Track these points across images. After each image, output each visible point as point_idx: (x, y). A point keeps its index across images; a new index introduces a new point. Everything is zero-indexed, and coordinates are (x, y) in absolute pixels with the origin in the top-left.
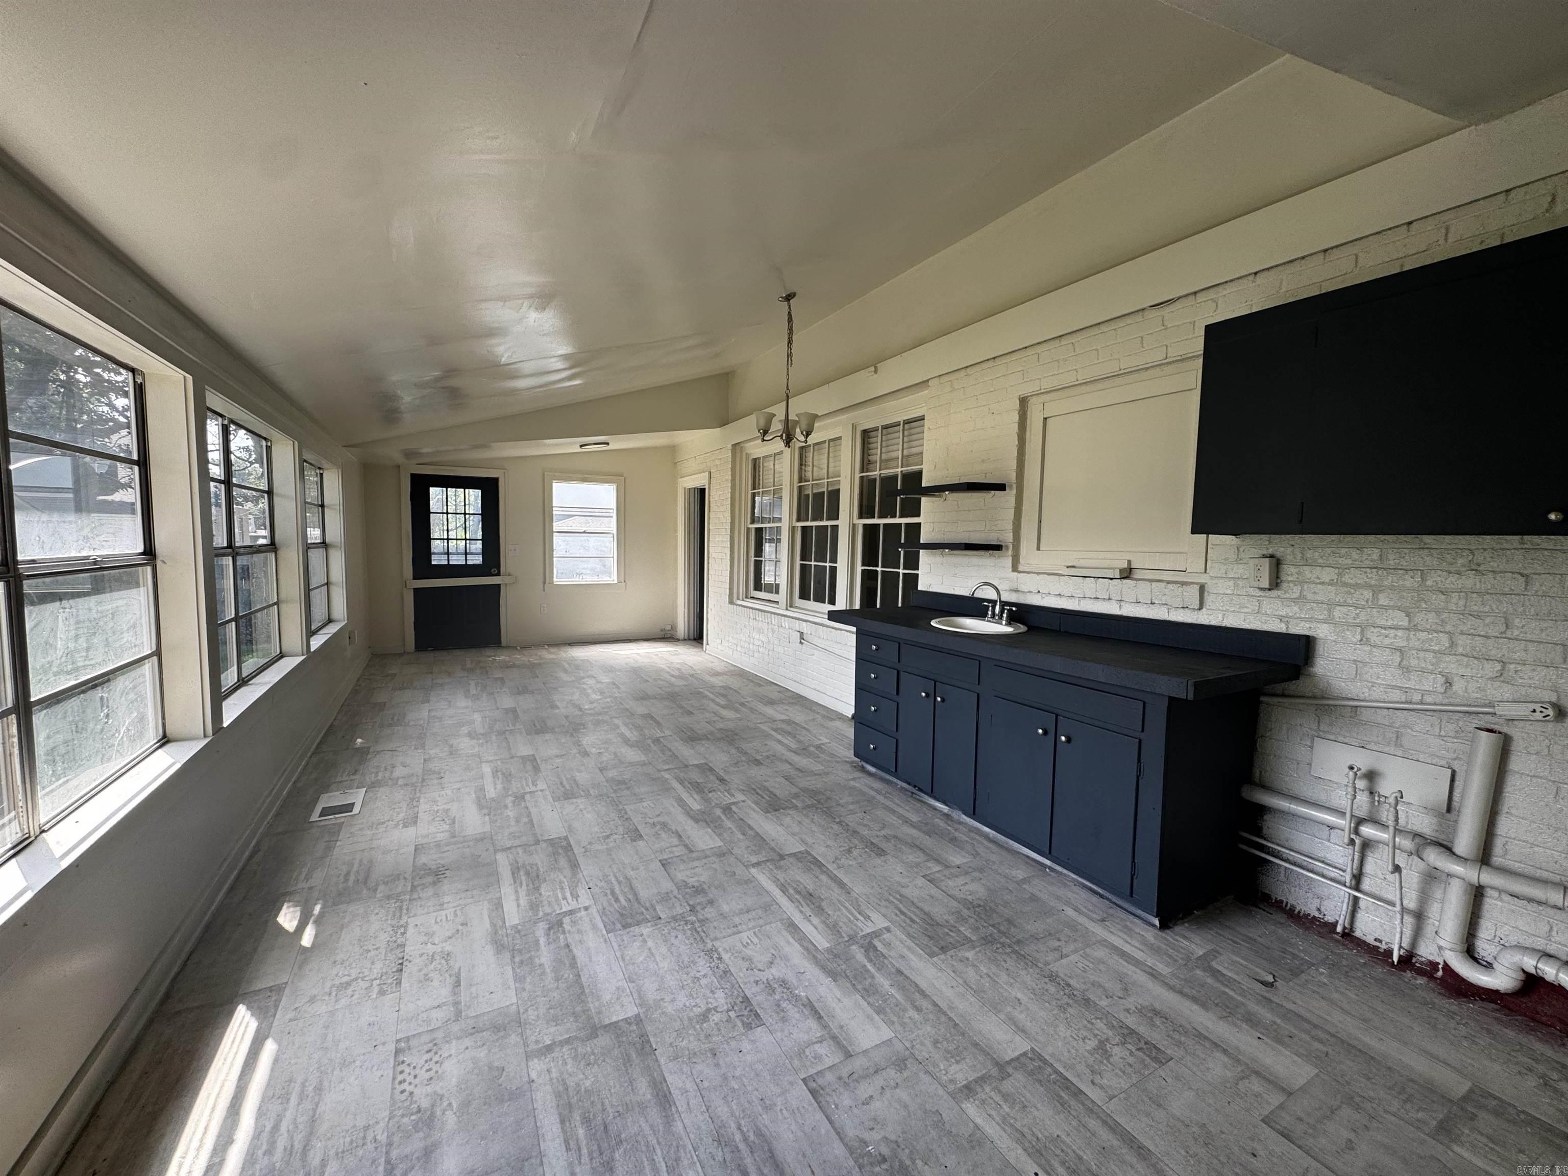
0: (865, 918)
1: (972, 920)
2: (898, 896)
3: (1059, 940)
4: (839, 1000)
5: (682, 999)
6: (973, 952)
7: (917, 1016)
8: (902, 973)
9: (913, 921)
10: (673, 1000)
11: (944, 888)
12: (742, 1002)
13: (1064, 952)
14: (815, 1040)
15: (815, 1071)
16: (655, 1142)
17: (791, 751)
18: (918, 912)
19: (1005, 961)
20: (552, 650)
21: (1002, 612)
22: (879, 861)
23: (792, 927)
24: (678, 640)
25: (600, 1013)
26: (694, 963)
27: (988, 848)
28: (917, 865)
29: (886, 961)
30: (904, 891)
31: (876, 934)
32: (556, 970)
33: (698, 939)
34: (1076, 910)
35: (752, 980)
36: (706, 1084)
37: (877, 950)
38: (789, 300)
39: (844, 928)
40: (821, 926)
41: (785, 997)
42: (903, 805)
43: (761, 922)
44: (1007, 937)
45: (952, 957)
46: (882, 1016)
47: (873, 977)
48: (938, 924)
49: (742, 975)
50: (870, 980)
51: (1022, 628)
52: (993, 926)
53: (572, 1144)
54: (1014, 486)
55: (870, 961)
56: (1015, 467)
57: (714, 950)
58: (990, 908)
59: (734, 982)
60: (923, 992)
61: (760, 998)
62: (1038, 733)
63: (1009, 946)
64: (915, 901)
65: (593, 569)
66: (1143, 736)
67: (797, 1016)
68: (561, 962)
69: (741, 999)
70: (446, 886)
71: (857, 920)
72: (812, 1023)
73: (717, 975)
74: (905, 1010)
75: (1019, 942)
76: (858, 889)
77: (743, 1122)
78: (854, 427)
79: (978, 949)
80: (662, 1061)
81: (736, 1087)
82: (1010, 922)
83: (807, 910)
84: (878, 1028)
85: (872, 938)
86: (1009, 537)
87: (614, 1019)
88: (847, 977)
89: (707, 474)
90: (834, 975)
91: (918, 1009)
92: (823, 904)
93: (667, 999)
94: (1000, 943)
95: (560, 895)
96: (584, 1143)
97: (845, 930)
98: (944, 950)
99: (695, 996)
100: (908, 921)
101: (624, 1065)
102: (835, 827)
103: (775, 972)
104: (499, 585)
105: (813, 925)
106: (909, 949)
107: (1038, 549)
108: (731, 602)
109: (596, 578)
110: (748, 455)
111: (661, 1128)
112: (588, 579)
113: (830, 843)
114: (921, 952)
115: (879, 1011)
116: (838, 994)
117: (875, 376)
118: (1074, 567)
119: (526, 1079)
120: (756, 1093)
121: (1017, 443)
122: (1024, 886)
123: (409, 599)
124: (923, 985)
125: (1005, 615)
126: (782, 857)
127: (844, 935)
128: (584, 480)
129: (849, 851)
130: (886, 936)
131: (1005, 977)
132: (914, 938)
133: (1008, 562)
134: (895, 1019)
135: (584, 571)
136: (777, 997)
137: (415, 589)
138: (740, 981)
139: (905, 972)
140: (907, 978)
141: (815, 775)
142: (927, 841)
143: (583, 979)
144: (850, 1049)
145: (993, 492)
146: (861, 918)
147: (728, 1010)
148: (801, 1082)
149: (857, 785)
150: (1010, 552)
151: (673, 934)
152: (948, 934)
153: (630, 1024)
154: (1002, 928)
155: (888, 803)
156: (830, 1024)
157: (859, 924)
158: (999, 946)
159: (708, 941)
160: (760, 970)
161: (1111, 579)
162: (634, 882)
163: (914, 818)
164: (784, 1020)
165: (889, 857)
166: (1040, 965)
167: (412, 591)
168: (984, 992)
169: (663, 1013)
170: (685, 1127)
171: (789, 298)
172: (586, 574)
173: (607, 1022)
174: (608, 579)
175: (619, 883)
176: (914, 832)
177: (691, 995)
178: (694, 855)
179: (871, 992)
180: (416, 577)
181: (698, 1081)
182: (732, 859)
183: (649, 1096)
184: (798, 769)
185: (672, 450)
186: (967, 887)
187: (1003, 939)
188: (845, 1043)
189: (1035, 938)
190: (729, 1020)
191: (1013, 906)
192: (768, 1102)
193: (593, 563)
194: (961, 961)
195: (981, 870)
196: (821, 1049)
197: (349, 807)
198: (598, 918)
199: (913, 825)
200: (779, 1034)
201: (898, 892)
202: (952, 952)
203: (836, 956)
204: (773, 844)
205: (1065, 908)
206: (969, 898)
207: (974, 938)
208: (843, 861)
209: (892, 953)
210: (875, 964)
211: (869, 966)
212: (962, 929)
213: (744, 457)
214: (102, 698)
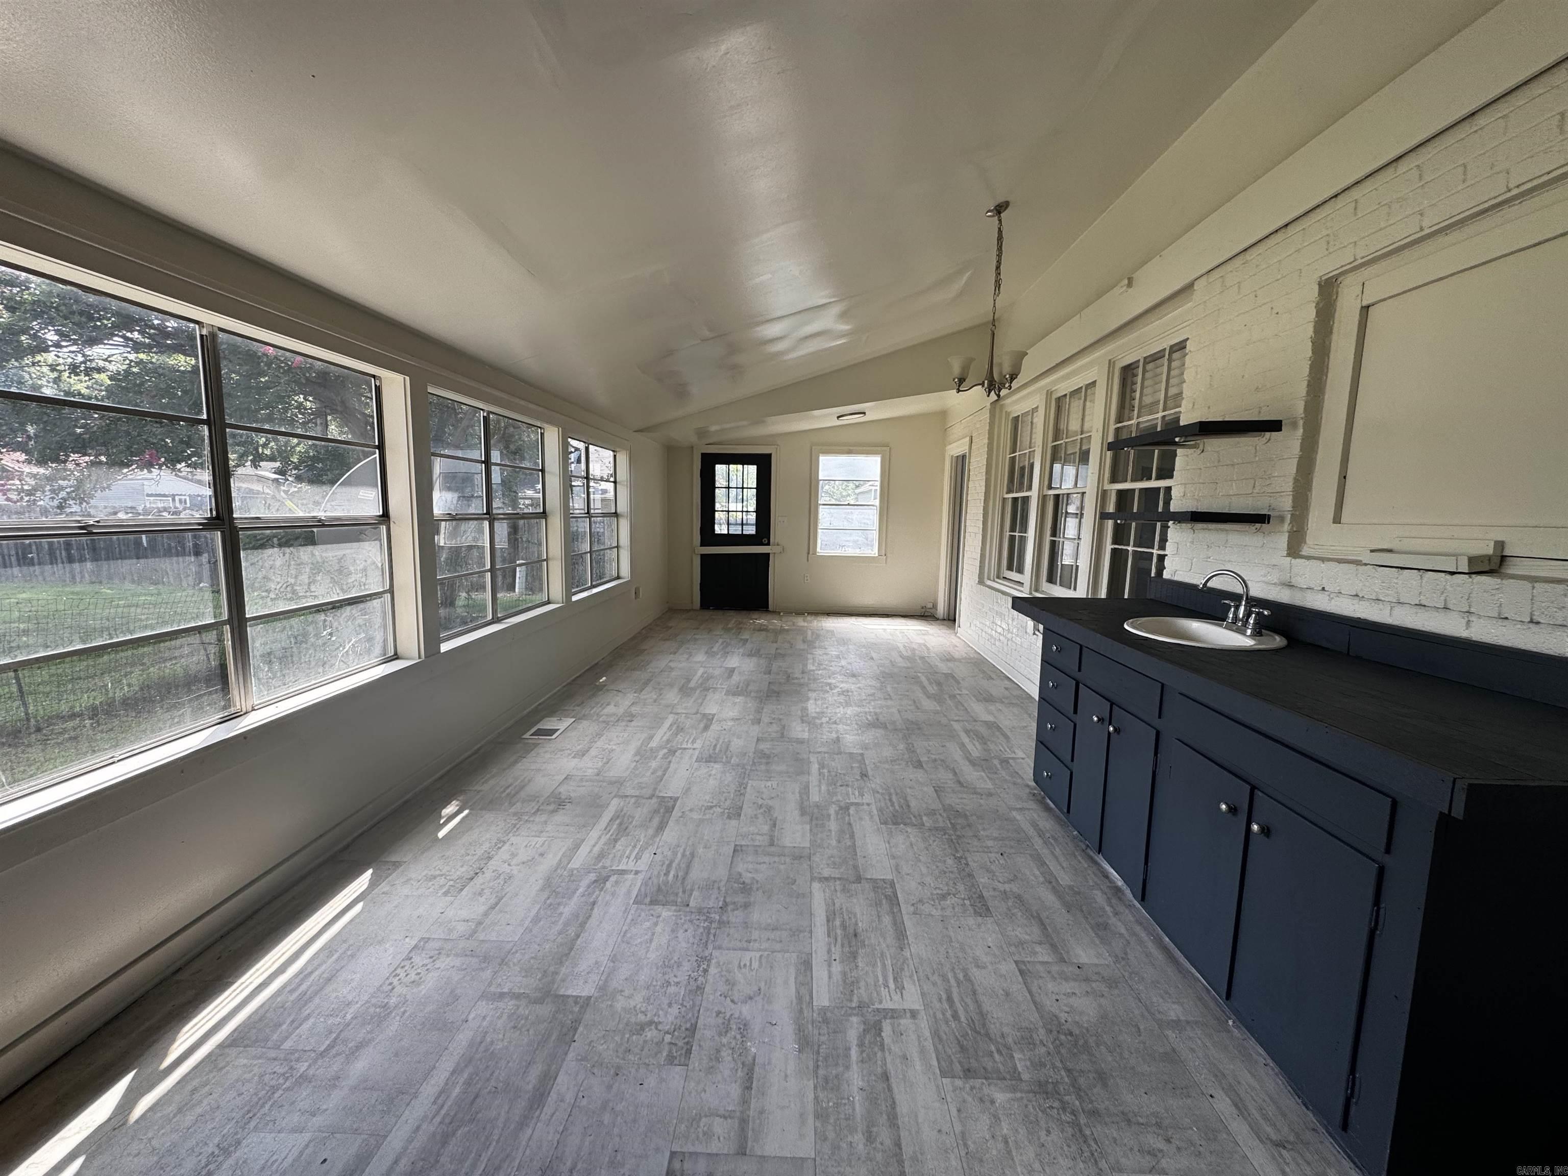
0: (897, 987)
1: (1043, 1050)
2: (961, 976)
3: (1168, 1141)
4: (786, 1076)
5: (638, 1000)
6: (1009, 1095)
7: (861, 1147)
8: (887, 1079)
9: (955, 1016)
10: (629, 997)
11: (1034, 989)
12: (687, 1029)
13: (1164, 1163)
14: (721, 1112)
15: (692, 1149)
16: (496, 1138)
17: (967, 758)
18: (972, 1007)
19: (1048, 1132)
20: (809, 618)
21: (1248, 615)
22: (971, 921)
23: (806, 965)
24: (938, 619)
25: (563, 980)
26: (679, 965)
27: (1148, 955)
28: (1021, 944)
29: (879, 1054)
30: (975, 972)
31: (894, 1014)
32: (567, 924)
33: (704, 941)
34: (1240, 1106)
35: (716, 1009)
36: (584, 1102)
37: (880, 1035)
38: (999, 213)
39: (862, 991)
40: (837, 977)
41: (733, 1044)
42: (1062, 859)
43: (778, 946)
44: (1079, 1098)
45: (972, 1088)
46: (818, 1124)
47: (847, 1068)
48: (987, 1035)
49: (711, 997)
50: (841, 1069)
51: (1278, 641)
52: (1069, 1071)
53: (440, 1101)
54: (1301, 423)
55: (861, 1045)
56: (1304, 393)
57: (708, 960)
58: (1086, 1042)
59: (698, 1003)
60: (895, 1117)
61: (708, 1033)
62: (1220, 809)
63: (1073, 1113)
64: (980, 990)
65: (855, 542)
66: (1387, 860)
67: (727, 1073)
68: (577, 916)
69: (688, 1025)
70: (559, 818)
71: (886, 986)
72: (735, 1090)
73: (689, 988)
74: (852, 1130)
75: (1094, 1113)
76: (918, 948)
77: (579, 1166)
78: (1111, 364)
79: (1019, 1095)
80: (571, 1055)
81: (606, 1122)
82: (1102, 1078)
83: (837, 953)
84: (802, 1136)
85: (885, 1018)
86: (1286, 503)
87: (569, 992)
88: (818, 1053)
89: (968, 439)
90: (804, 1042)
91: (870, 1138)
92: (861, 951)
93: (626, 993)
94: (1061, 1101)
95: (628, 852)
96: (449, 1104)
97: (862, 993)
98: (968, 1073)
99: (652, 1001)
100: (949, 1014)
101: (539, 1044)
102: (950, 862)
103: (746, 1010)
104: (768, 554)
105: (830, 972)
106: (922, 1051)
107: (1337, 520)
108: (981, 582)
109: (858, 551)
110: (1008, 414)
111: (512, 1127)
112: (850, 552)
113: (928, 880)
114: (935, 1063)
115: (821, 1115)
116: (791, 1067)
117: (1130, 290)
118: (1390, 551)
119: (464, 1017)
120: (617, 1139)
121: (1310, 354)
122: (1169, 1033)
123: (697, 562)
124: (903, 1109)
125: (1251, 621)
126: (859, 879)
127: (855, 999)
128: (849, 452)
129: (944, 897)
130: (905, 1022)
131: (1032, 1155)
132: (940, 1039)
133: (1282, 541)
134: (831, 1135)
135: (847, 543)
136: (725, 1040)
137: (702, 555)
138: (704, 1004)
139: (893, 1080)
140: (890, 1089)
141: (975, 793)
142: (1060, 917)
143: (578, 942)
144: (750, 1144)
145: (1268, 434)
146: (892, 985)
147: (668, 1033)
148: (667, 1154)
149: (1018, 817)
150: (1286, 527)
151: (686, 926)
152: (991, 1054)
153: (576, 1003)
154: (1081, 1081)
155: (1045, 852)
156: (753, 1101)
157: (884, 992)
158: (1056, 1104)
159: (710, 947)
160: (732, 1001)
161: (1452, 573)
162: (696, 860)
163: (1065, 879)
164: (710, 1070)
165: (989, 920)
166: (1103, 1164)
167: (699, 557)
168: (981, 1161)
169: (611, 1006)
170: (530, 1139)
171: (1000, 209)
172: (849, 546)
173: (562, 992)
174: (870, 551)
175: (683, 855)
176: (1050, 898)
177: (648, 999)
178: (773, 849)
179: (830, 1085)
180: (703, 544)
181: (581, 1094)
182: (805, 866)
183: (530, 1087)
184: (959, 782)
185: (942, 416)
186: (1072, 1001)
187: (1071, 1099)
188: (750, 1133)
189: (1127, 1119)
190: (660, 1043)
191: (1126, 1054)
192: (619, 1157)
193: (856, 536)
194: (981, 1100)
195: (1112, 983)
196: (720, 1127)
197: (551, 732)
198: (639, 884)
199: (1056, 890)
200: (693, 1084)
201: (965, 971)
202: (978, 1082)
203: (826, 1021)
204: (861, 861)
205: (1219, 1094)
206: (1063, 1016)
207: (1025, 1076)
208: (926, 908)
209: (895, 1048)
210: (862, 1052)
211: (854, 1053)
212: (1017, 1056)
213: (1004, 414)
214: (325, 621)
